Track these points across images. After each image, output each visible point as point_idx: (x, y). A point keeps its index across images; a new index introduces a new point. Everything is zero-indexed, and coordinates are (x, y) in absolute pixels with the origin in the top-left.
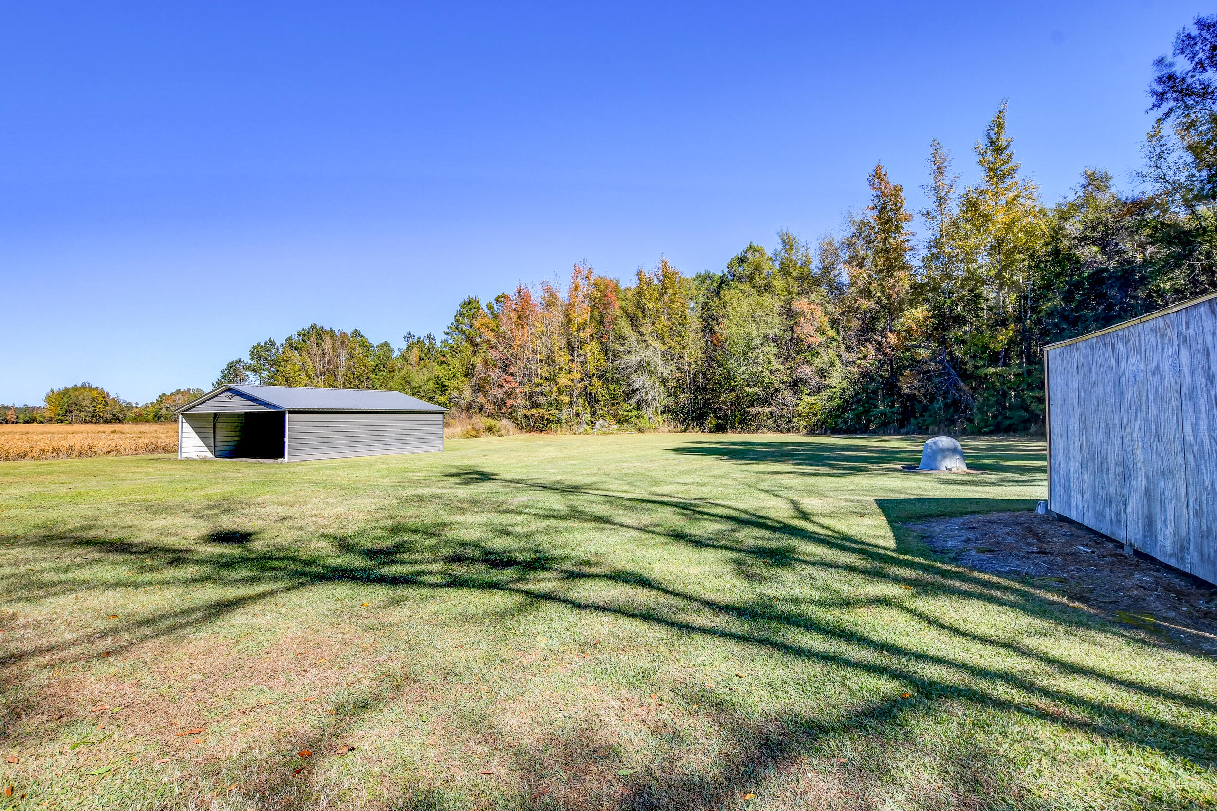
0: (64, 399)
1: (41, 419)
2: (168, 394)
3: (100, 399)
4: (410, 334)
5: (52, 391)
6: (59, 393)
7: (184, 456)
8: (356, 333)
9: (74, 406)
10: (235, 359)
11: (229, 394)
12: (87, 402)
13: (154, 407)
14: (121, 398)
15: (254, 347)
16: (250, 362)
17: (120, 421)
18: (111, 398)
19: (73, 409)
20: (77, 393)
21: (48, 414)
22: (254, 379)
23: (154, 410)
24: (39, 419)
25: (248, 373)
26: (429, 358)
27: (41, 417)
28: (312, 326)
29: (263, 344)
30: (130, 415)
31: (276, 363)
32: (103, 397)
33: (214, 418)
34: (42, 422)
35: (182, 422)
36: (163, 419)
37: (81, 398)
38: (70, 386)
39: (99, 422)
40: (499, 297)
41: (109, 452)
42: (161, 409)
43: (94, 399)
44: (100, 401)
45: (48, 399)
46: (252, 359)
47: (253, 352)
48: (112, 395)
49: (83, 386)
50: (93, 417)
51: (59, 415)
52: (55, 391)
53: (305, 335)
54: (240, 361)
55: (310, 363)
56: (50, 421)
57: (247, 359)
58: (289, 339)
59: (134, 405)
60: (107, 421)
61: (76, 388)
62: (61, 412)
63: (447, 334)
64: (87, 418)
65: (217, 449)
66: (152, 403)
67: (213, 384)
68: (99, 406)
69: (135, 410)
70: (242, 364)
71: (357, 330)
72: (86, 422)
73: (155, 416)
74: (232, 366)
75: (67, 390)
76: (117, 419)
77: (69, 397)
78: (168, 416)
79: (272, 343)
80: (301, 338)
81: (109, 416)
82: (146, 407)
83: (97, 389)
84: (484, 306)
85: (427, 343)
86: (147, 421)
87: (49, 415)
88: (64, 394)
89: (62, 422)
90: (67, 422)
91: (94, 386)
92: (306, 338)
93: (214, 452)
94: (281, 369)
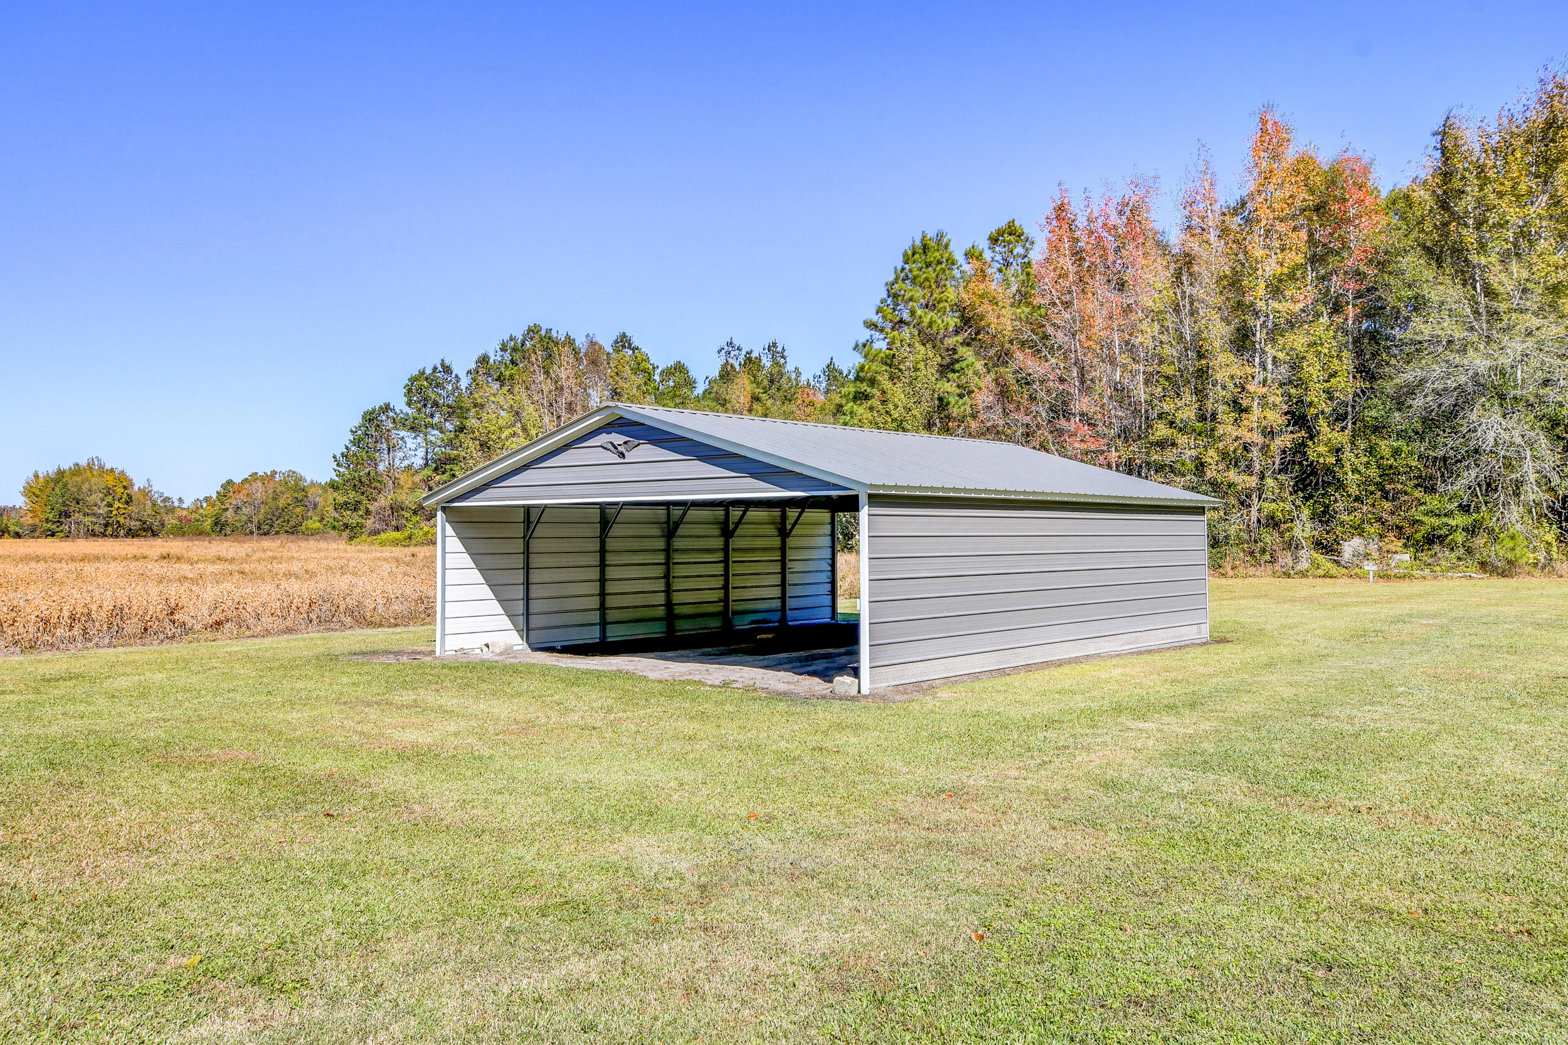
0: (57, 490)
1: (17, 529)
2: (238, 480)
3: (120, 490)
4: (730, 344)
5: (36, 476)
6: (48, 480)
7: (453, 644)
8: (623, 342)
9: (74, 504)
10: (378, 403)
11: (618, 439)
12: (96, 497)
13: (213, 506)
14: (155, 489)
15: (413, 380)
16: (406, 409)
17: (155, 534)
18: (136, 488)
19: (71, 509)
20: (79, 479)
21: (28, 520)
22: (413, 447)
23: (211, 511)
24: (12, 528)
25: (403, 433)
26: (771, 397)
27: (17, 524)
28: (529, 330)
29: (428, 371)
30: (171, 521)
31: (456, 410)
32: (125, 487)
33: (527, 521)
34: (18, 535)
35: (444, 537)
36: (228, 530)
37: (85, 487)
38: (66, 465)
39: (117, 537)
40: (1001, 233)
41: (218, 624)
42: (226, 510)
43: (108, 492)
44: (118, 496)
45: (29, 491)
46: (409, 404)
47: (410, 391)
48: (139, 483)
49: (90, 467)
50: (106, 525)
51: (47, 521)
52: (41, 475)
53: (516, 350)
54: (386, 408)
55: (531, 409)
56: (33, 532)
57: (400, 404)
58: (483, 360)
59: (176, 504)
60: (131, 534)
61: (77, 470)
62: (51, 516)
63: (871, 325)
64: (96, 528)
65: (535, 621)
66: (207, 499)
67: (335, 457)
68: (117, 504)
69: (179, 513)
70: (391, 414)
71: (624, 335)
72: (94, 535)
73: (216, 524)
74: (371, 418)
75: (61, 473)
76: (147, 530)
77: (65, 486)
78: (238, 524)
79: (447, 370)
80: (507, 356)
81: (135, 525)
82: (197, 505)
83: (112, 470)
84: (959, 257)
85: (766, 362)
86: (200, 534)
87: (31, 521)
88: (57, 481)
89: (53, 535)
90: (61, 534)
91: (108, 466)
92: (517, 356)
93: (527, 631)
94: (472, 422)
